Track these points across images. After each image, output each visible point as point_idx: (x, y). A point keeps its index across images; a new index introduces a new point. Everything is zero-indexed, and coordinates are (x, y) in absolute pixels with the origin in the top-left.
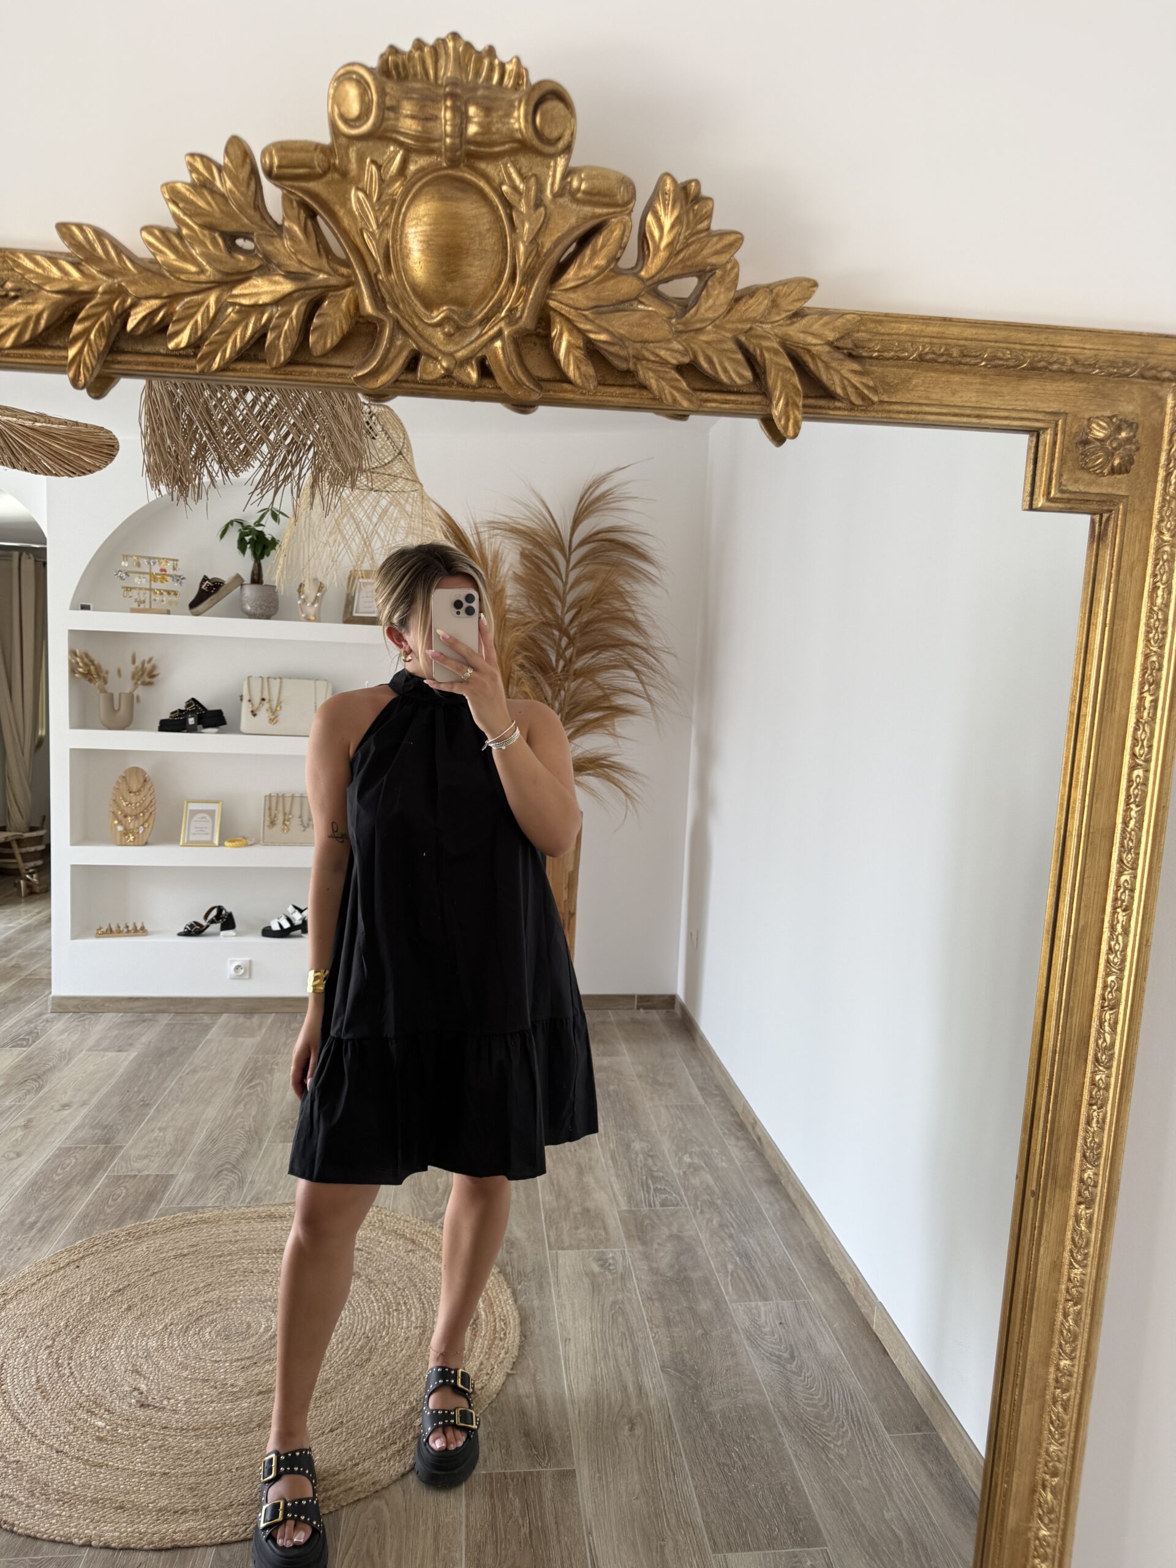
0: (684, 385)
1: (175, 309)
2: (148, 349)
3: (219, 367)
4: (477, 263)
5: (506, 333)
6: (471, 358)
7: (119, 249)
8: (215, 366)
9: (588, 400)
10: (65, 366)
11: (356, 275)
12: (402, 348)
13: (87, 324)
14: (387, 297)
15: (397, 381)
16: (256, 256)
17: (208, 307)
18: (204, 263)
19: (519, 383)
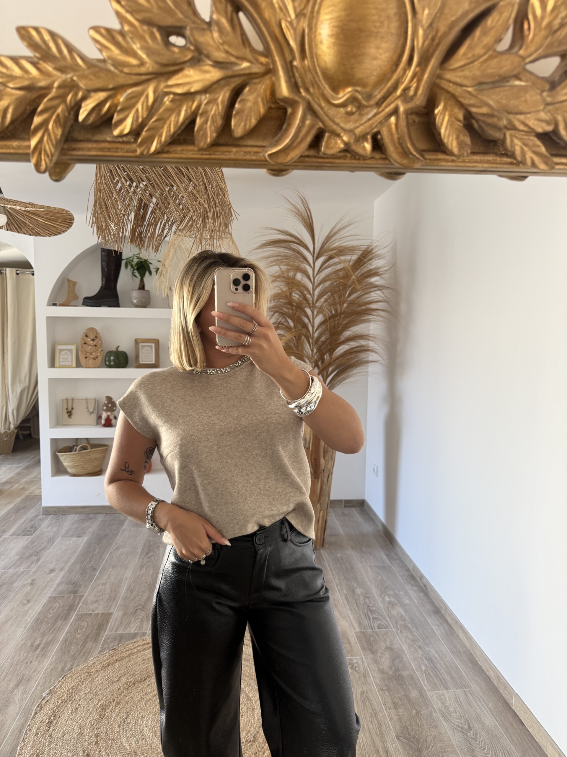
0: (543, 149)
1: (119, 100)
2: (96, 138)
3: (155, 150)
4: (384, 45)
5: (402, 109)
6: (368, 134)
7: (71, 49)
8: (153, 149)
9: (457, 166)
10: (28, 154)
11: (274, 62)
12: (311, 127)
13: (45, 116)
14: (299, 81)
15: (301, 156)
16: (189, 49)
17: (147, 97)
18: (144, 56)
19: (405, 153)
